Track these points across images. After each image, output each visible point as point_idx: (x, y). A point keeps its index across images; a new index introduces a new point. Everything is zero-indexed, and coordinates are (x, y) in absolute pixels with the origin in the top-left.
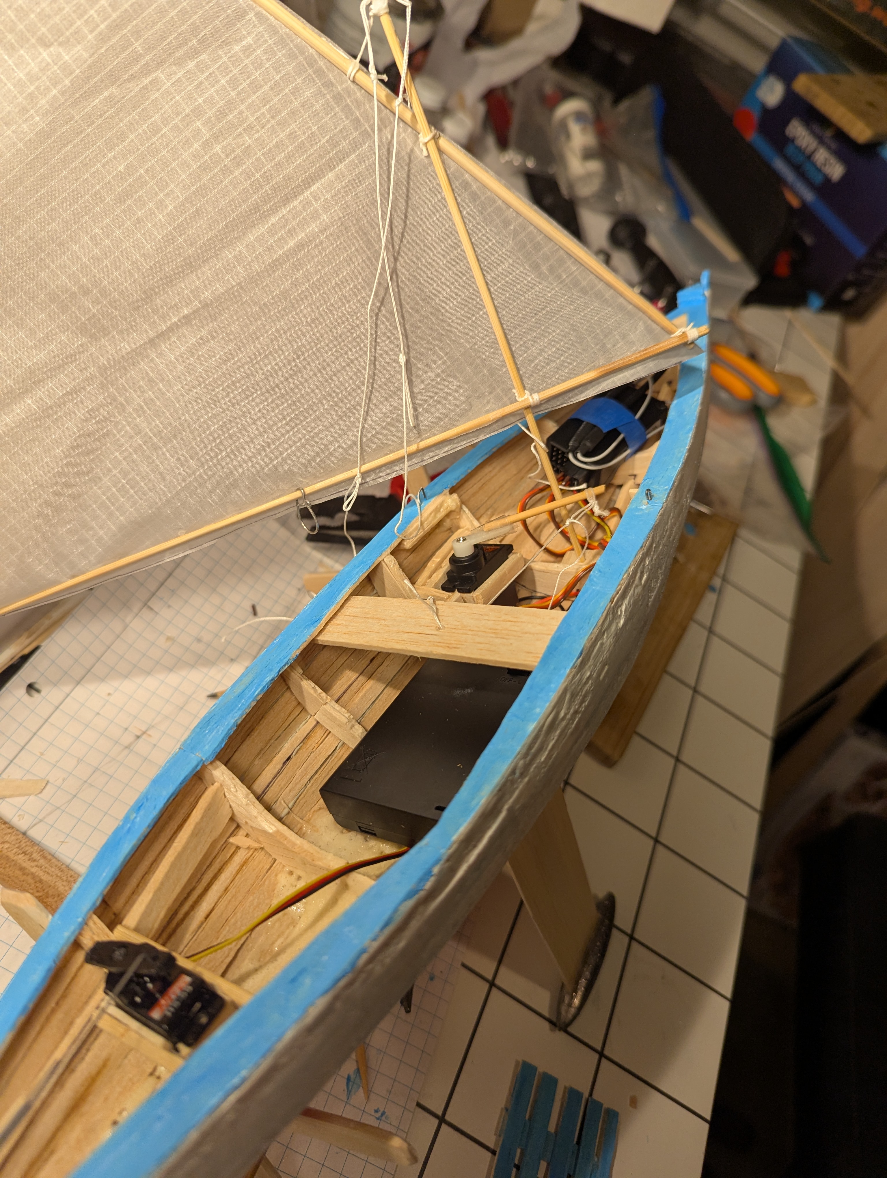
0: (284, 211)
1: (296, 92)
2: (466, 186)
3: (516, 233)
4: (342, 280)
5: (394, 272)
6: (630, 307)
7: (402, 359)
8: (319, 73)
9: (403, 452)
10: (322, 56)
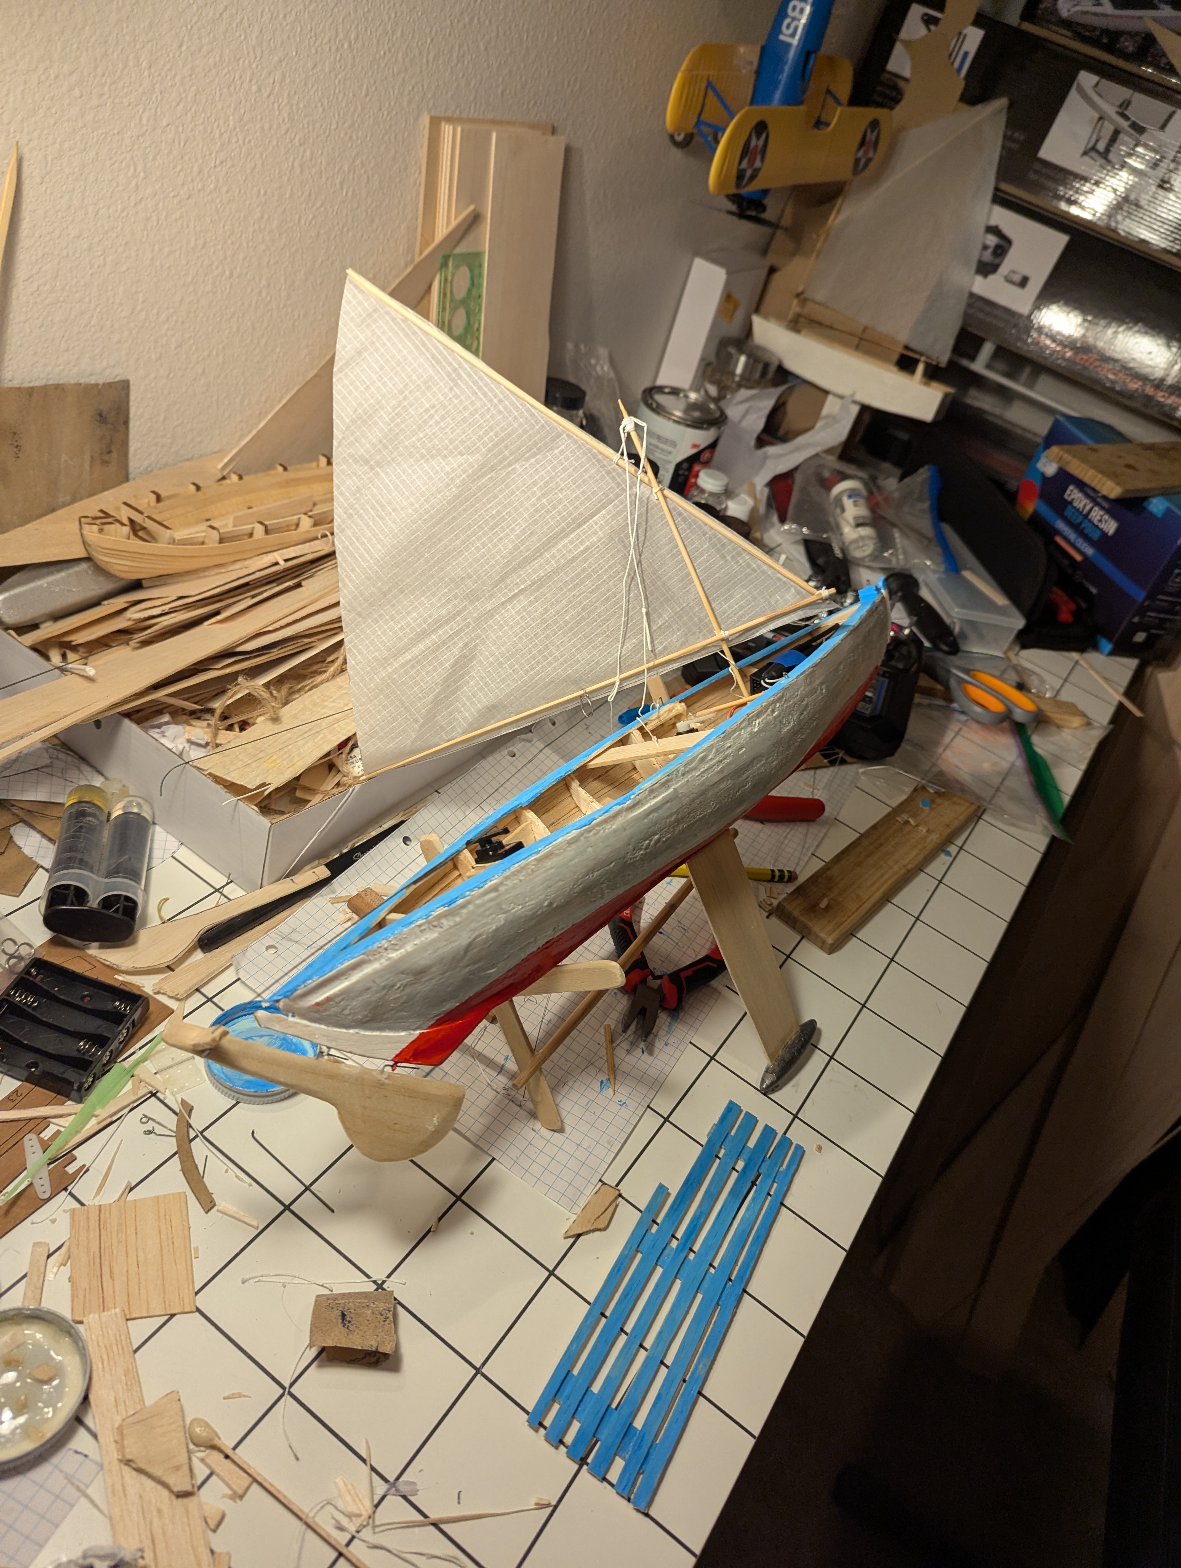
0: (578, 531)
1: (586, 471)
2: (680, 514)
3: (710, 539)
4: (610, 567)
5: (639, 563)
6: (785, 579)
7: (644, 610)
8: (599, 461)
9: (645, 667)
10: (600, 453)
